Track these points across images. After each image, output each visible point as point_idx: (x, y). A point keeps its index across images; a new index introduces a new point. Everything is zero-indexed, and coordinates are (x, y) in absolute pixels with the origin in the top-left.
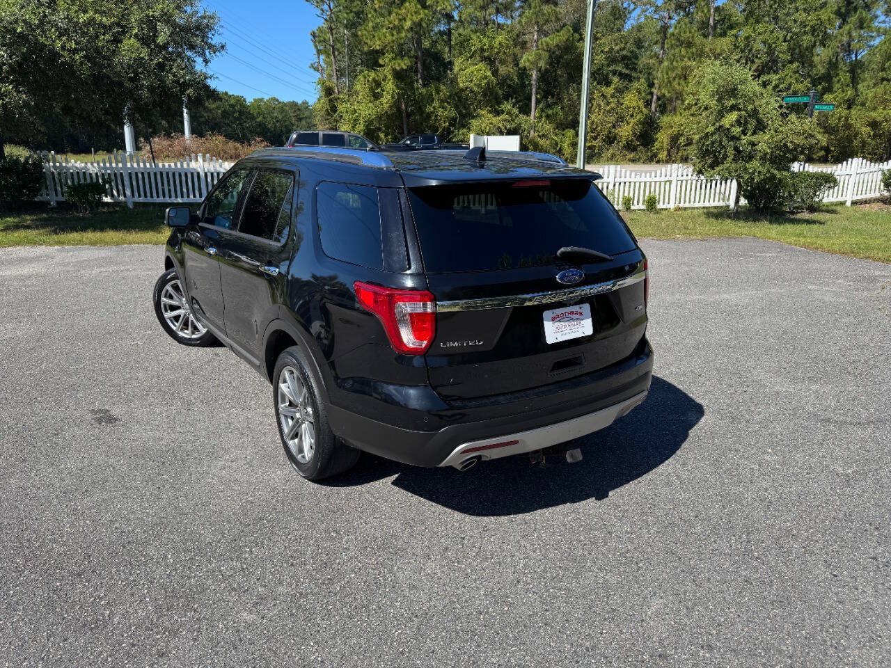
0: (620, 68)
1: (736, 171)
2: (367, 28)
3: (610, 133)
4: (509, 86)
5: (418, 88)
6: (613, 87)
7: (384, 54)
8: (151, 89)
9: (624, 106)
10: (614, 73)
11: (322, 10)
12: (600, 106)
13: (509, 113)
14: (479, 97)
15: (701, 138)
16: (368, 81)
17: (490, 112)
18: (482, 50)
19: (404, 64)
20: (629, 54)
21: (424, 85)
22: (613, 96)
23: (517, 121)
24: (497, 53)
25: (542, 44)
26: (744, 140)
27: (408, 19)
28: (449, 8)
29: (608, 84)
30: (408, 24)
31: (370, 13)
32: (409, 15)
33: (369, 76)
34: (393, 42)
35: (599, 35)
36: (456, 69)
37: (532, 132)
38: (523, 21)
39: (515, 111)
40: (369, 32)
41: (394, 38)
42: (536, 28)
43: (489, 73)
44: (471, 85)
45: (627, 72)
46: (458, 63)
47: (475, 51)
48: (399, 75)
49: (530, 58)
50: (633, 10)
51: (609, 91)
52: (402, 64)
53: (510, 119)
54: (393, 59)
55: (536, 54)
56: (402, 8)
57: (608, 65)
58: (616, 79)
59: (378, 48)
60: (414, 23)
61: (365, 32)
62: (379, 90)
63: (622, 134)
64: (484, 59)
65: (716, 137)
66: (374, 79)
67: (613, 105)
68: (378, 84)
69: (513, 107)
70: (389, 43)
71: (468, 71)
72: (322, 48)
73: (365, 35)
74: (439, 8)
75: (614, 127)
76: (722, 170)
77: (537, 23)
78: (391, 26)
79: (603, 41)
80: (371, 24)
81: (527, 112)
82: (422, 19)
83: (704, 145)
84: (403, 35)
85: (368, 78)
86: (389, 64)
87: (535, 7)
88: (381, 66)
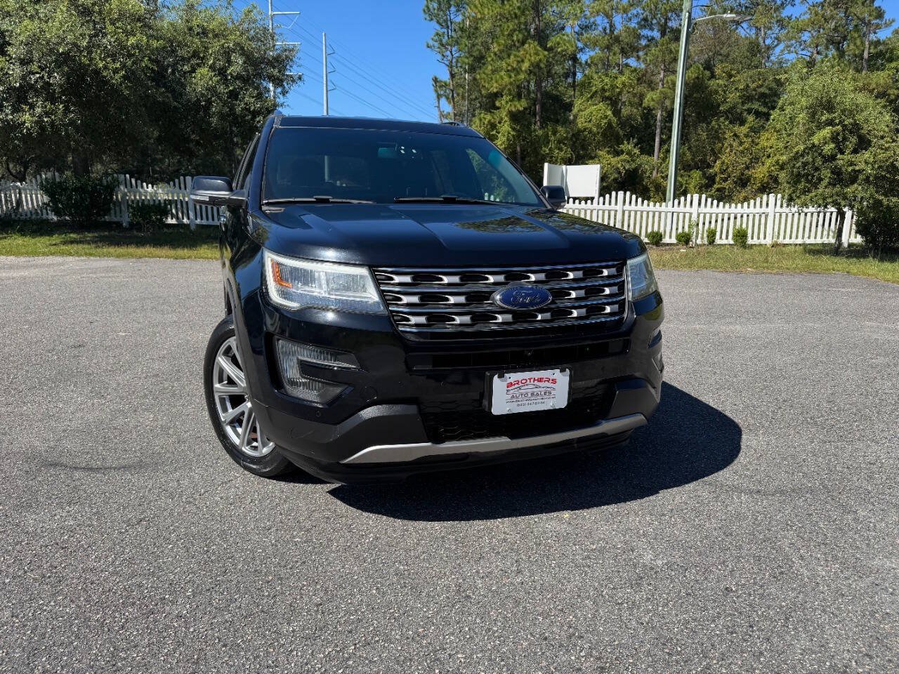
0: (756, 106)
1: (832, 197)
2: (486, 71)
3: (743, 174)
4: (632, 126)
5: (535, 130)
6: (747, 125)
7: (502, 96)
8: (222, 117)
9: (759, 147)
10: (749, 111)
11: (443, 55)
12: (731, 146)
13: (629, 153)
14: (599, 137)
15: (790, 160)
16: (484, 124)
17: (609, 153)
18: (603, 90)
19: (521, 105)
20: (767, 91)
21: (542, 127)
22: (747, 136)
23: (638, 161)
24: (620, 93)
25: (667, 82)
26: (842, 160)
27: (526, 60)
28: (571, 49)
29: (742, 123)
30: (525, 66)
31: (490, 56)
32: (528, 56)
33: (485, 119)
34: (511, 84)
35: (733, 72)
36: (575, 110)
37: (655, 173)
38: (648, 58)
39: (637, 151)
40: (487, 75)
41: (512, 80)
42: (662, 67)
43: (609, 113)
44: (590, 125)
45: (765, 110)
46: (578, 104)
47: (596, 92)
48: (515, 117)
49: (654, 96)
50: (776, 46)
51: (744, 130)
52: (518, 106)
53: (630, 159)
54: (511, 101)
55: (661, 92)
56: (521, 49)
57: (743, 104)
58: (751, 118)
59: (495, 90)
60: (532, 64)
61: (483, 76)
62: (494, 132)
63: (757, 175)
64: (604, 99)
65: (809, 158)
66: (489, 121)
67: (746, 145)
68: (493, 126)
69: (635, 147)
70: (506, 86)
71: (588, 111)
72: (442, 92)
73: (484, 78)
74: (559, 50)
75: (747, 168)
76: (816, 196)
77: (664, 61)
78: (509, 68)
79: (737, 78)
80: (490, 67)
81: (651, 153)
82: (540, 60)
83: (794, 167)
84: (522, 76)
85: (483, 120)
86: (507, 105)
87: (663, 45)
88: (498, 108)
